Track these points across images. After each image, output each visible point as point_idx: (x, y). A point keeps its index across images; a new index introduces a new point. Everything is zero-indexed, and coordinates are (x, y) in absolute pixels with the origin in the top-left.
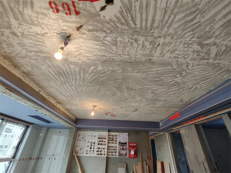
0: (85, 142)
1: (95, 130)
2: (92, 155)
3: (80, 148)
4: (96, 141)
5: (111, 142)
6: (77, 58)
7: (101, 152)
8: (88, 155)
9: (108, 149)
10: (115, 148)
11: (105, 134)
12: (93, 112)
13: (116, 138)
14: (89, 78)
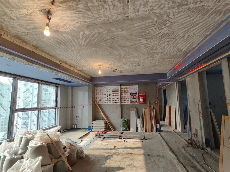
0: (102, 95)
1: (109, 85)
2: (109, 103)
3: (99, 99)
4: (111, 93)
5: (123, 93)
6: (65, 28)
7: (116, 101)
8: (106, 103)
9: (121, 99)
10: (127, 98)
11: (118, 87)
12: (100, 71)
13: (127, 90)
14: (83, 43)
